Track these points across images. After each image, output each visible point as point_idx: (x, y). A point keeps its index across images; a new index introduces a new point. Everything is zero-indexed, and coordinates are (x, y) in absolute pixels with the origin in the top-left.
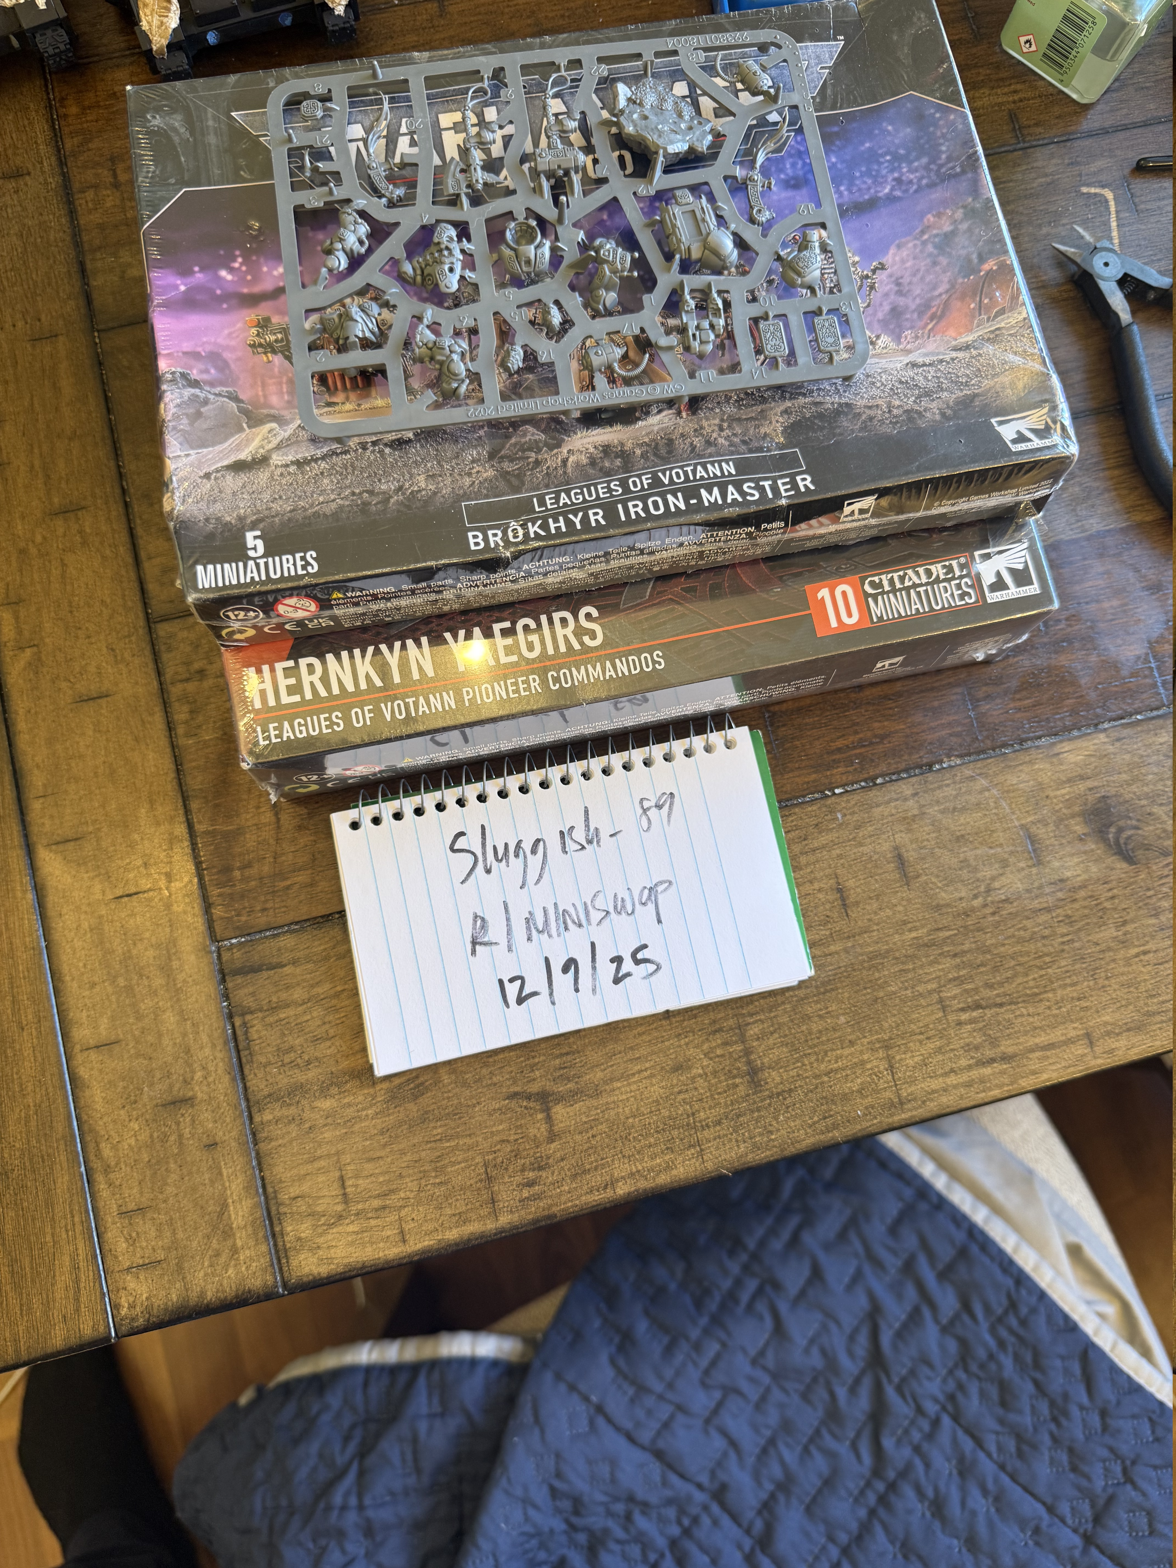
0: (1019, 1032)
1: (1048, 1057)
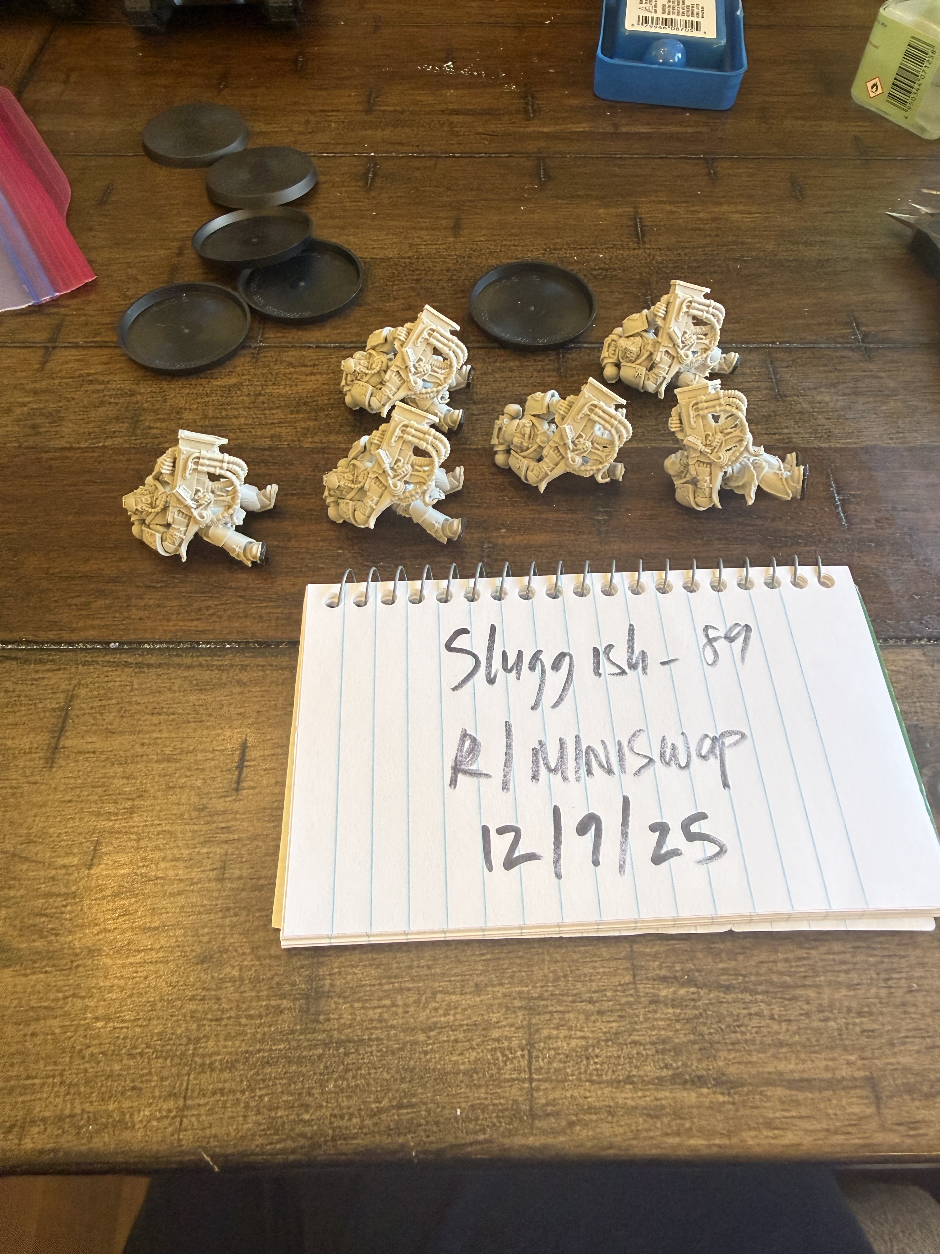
0: (753, 1042)
1: (798, 1103)
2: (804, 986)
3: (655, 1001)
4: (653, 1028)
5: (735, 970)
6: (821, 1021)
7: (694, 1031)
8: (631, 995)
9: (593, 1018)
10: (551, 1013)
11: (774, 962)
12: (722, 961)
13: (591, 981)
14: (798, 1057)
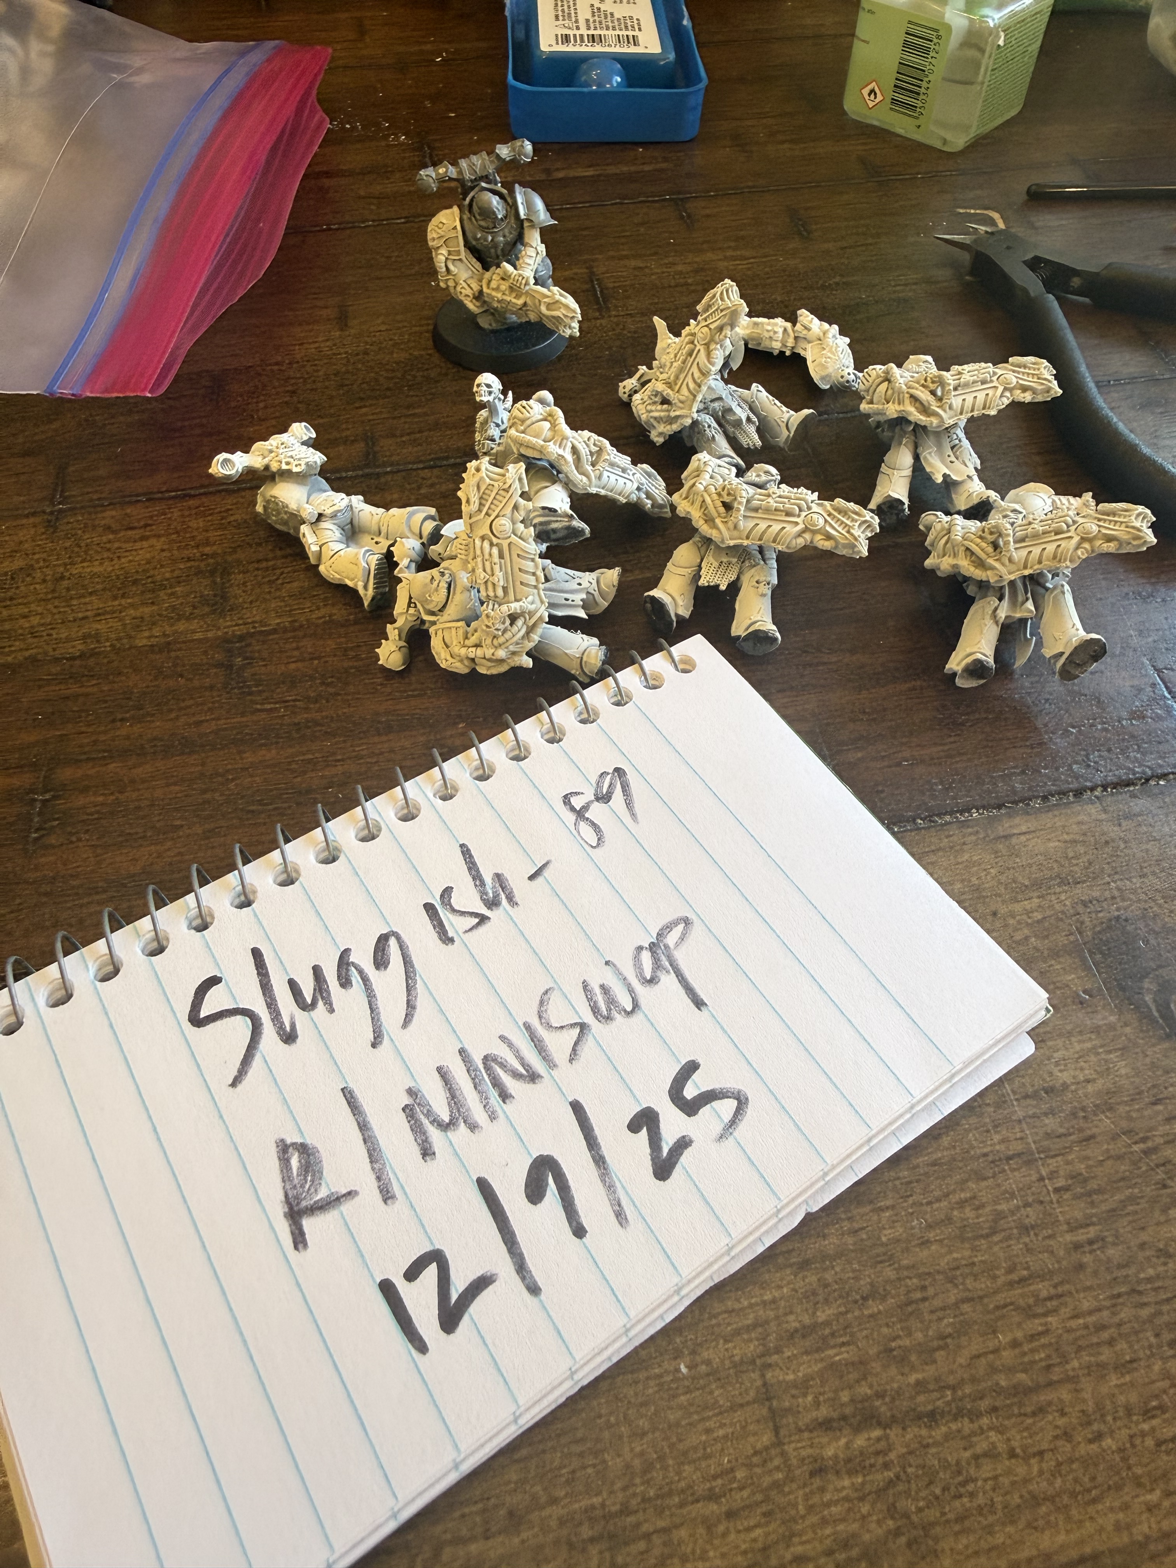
2: (1050, 1384)
3: (819, 1470)
4: (824, 1522)
5: (937, 1380)
6: (1090, 1441)
7: (892, 1511)
8: (778, 1468)
9: (721, 1528)
10: (647, 1536)
11: (996, 1351)
12: (913, 1368)
13: (707, 1457)
14: (1069, 1519)
